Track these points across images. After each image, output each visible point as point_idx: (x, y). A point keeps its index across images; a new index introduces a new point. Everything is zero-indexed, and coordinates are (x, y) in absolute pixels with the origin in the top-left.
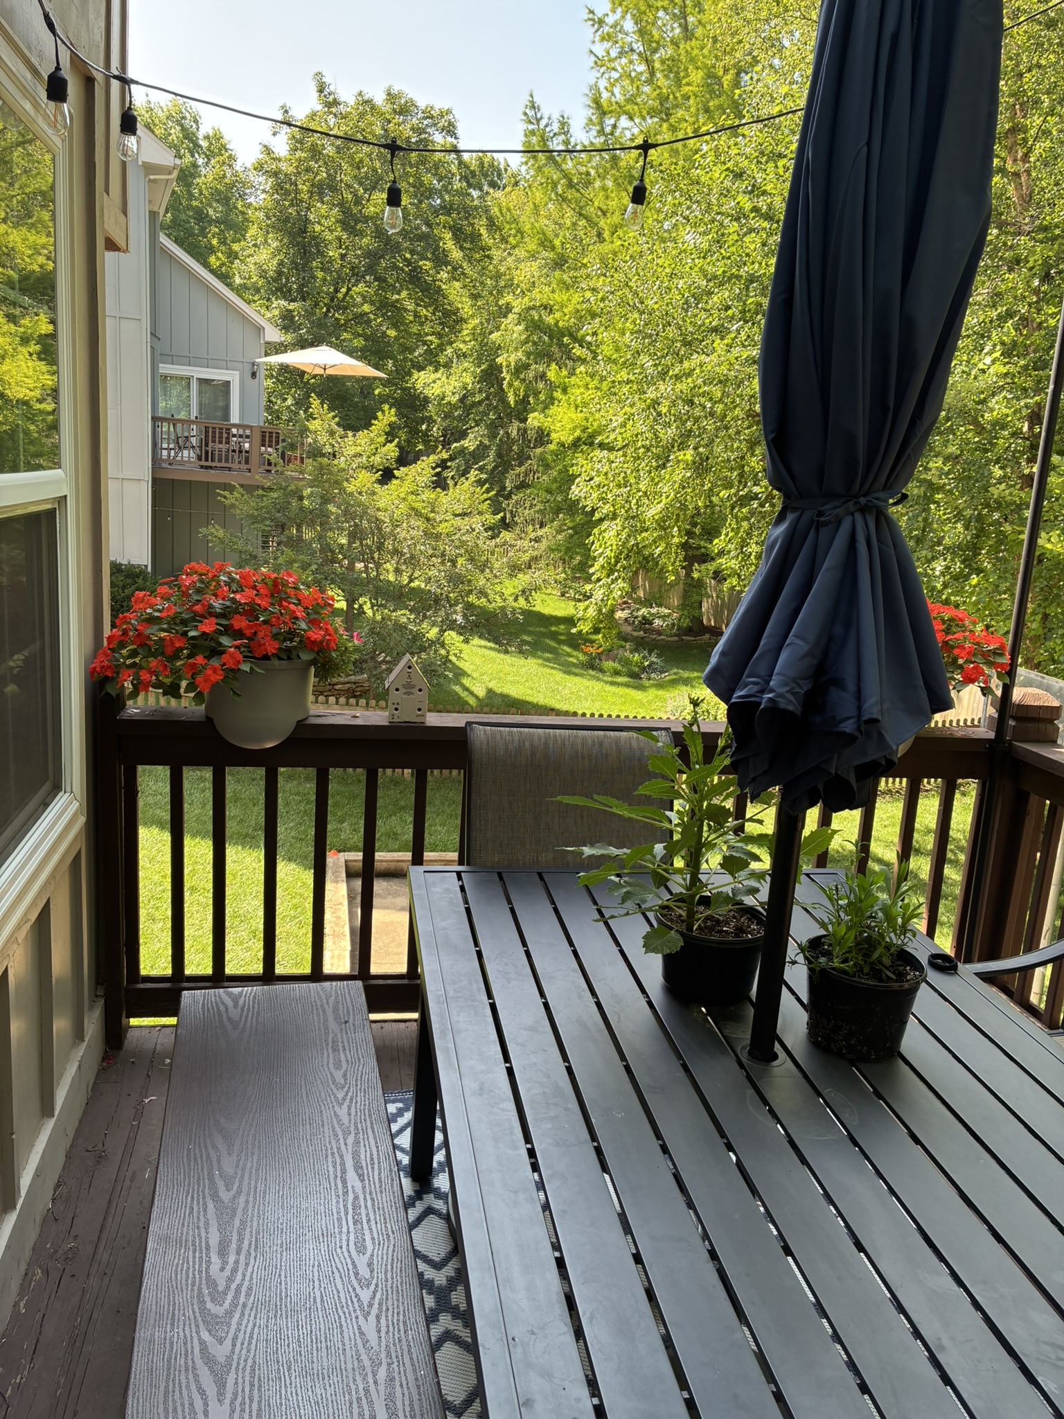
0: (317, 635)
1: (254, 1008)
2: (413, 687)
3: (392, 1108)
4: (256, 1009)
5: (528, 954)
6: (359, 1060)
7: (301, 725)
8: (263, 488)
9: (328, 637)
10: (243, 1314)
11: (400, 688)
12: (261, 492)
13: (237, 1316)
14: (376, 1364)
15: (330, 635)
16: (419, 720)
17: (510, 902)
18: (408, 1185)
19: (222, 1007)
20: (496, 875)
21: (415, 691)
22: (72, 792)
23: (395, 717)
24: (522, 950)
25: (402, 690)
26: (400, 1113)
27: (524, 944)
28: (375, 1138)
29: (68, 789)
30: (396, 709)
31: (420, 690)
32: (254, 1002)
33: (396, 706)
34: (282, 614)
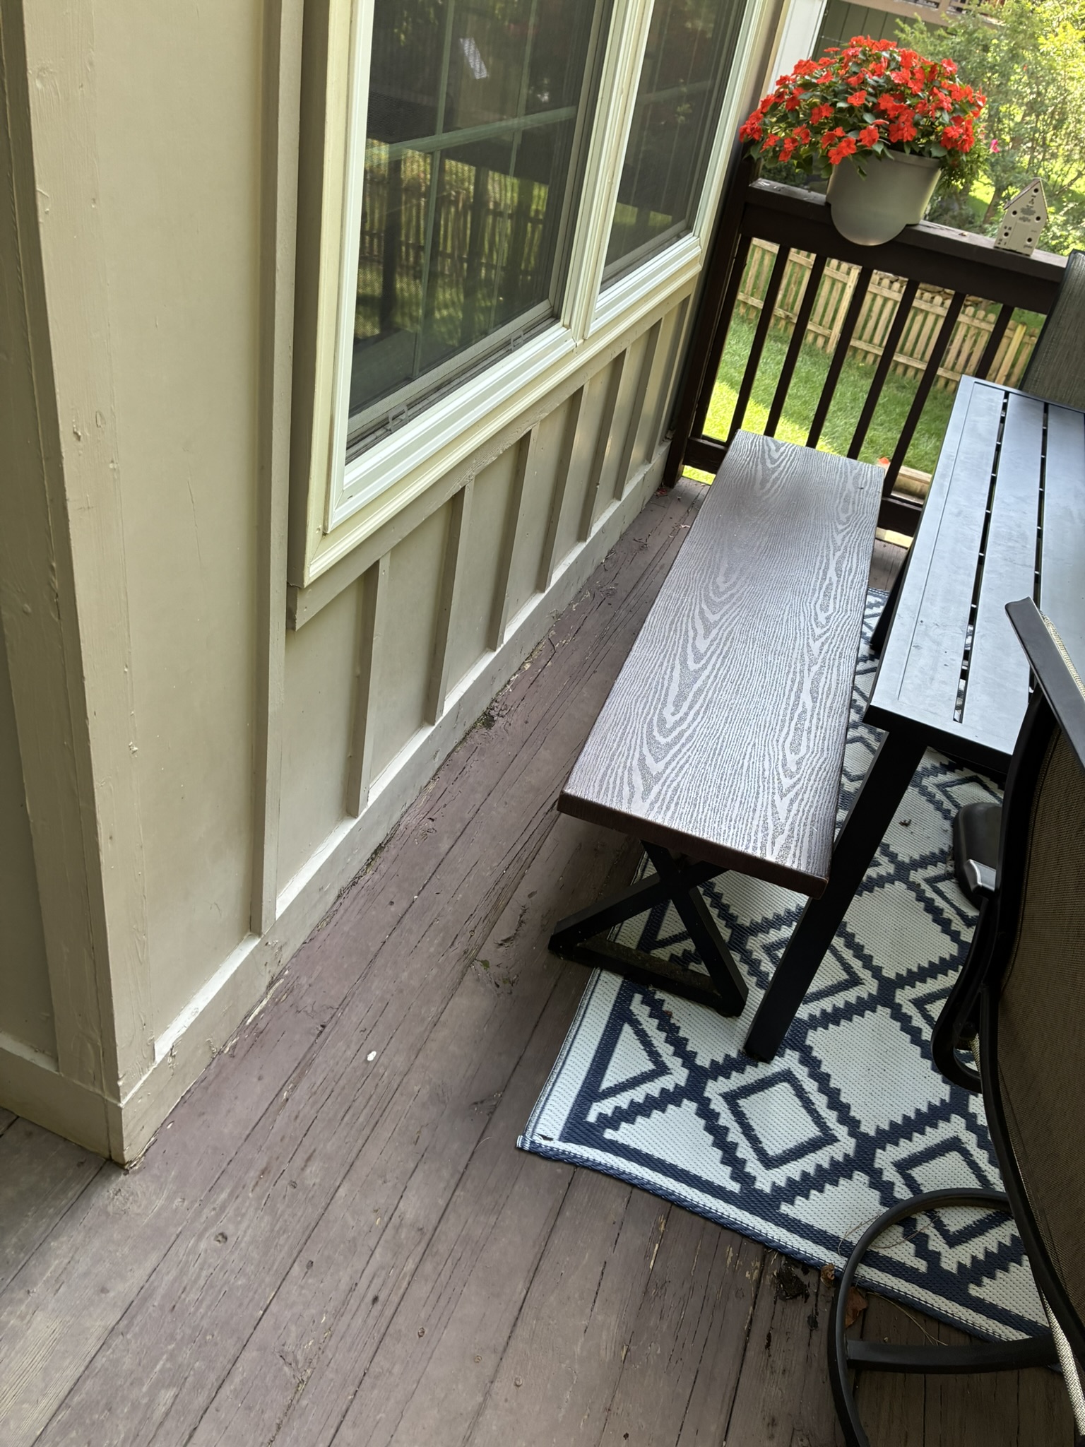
0: (955, 132)
1: (791, 456)
2: (1033, 213)
3: (871, 599)
4: (792, 458)
5: (1043, 462)
6: (863, 513)
7: (909, 229)
8: (946, 29)
9: (964, 137)
10: (731, 607)
11: (1019, 211)
12: (941, 32)
13: (727, 607)
14: (813, 662)
15: (968, 136)
16: (1024, 251)
17: (1045, 424)
18: (865, 649)
19: (766, 447)
20: (1042, 406)
21: (1033, 218)
22: (699, 237)
23: (1002, 243)
24: (1039, 456)
25: (1020, 214)
26: (877, 605)
27: (1044, 452)
28: (858, 560)
29: (697, 234)
30: (1006, 234)
31: (1038, 218)
32: (792, 453)
33: (1007, 231)
34: (929, 100)
